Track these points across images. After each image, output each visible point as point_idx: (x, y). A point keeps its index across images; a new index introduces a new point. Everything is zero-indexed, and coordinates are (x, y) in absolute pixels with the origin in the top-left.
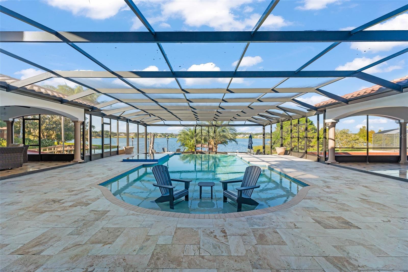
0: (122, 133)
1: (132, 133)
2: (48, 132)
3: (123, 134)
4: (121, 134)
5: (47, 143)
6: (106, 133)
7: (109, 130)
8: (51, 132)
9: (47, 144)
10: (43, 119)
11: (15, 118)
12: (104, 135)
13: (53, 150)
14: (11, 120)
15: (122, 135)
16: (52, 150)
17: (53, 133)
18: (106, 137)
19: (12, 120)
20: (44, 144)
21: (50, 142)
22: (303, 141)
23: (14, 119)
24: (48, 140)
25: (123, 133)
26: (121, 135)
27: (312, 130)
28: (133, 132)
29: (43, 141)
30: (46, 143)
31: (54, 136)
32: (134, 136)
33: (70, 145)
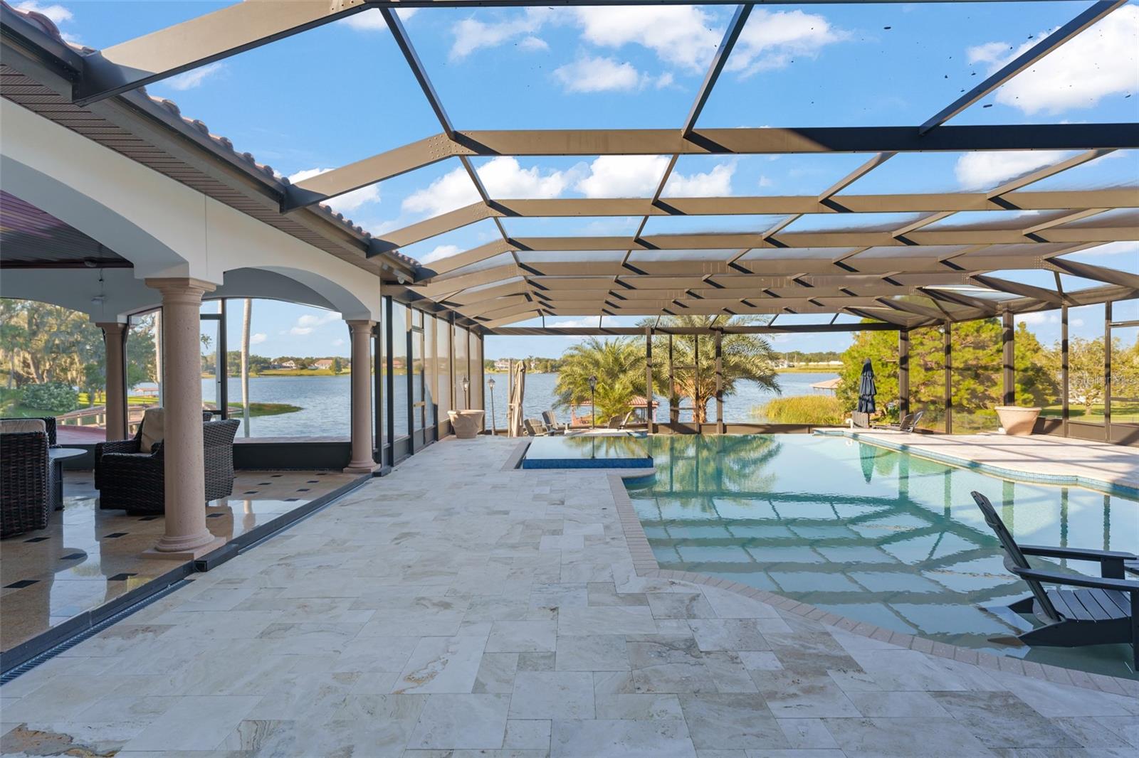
0: (288, 359)
1: (322, 359)
2: (54, 359)
3: (292, 362)
4: (284, 364)
5: (55, 398)
6: (234, 359)
7: (243, 350)
8: (64, 360)
9: (53, 400)
10: (39, 315)
11: (133, 314)
12: (228, 368)
13: (98, 421)
14: (122, 319)
15: (288, 367)
16: (95, 423)
17: (72, 363)
18: (234, 374)
19: (125, 322)
20: (42, 401)
21: (64, 395)
22: (963, 380)
23: (128, 317)
24: (56, 388)
25: (292, 359)
26: (285, 367)
27: (996, 343)
28: (324, 357)
29: (39, 393)
30: (49, 399)
31: (74, 373)
32: (330, 368)
33: (146, 403)
